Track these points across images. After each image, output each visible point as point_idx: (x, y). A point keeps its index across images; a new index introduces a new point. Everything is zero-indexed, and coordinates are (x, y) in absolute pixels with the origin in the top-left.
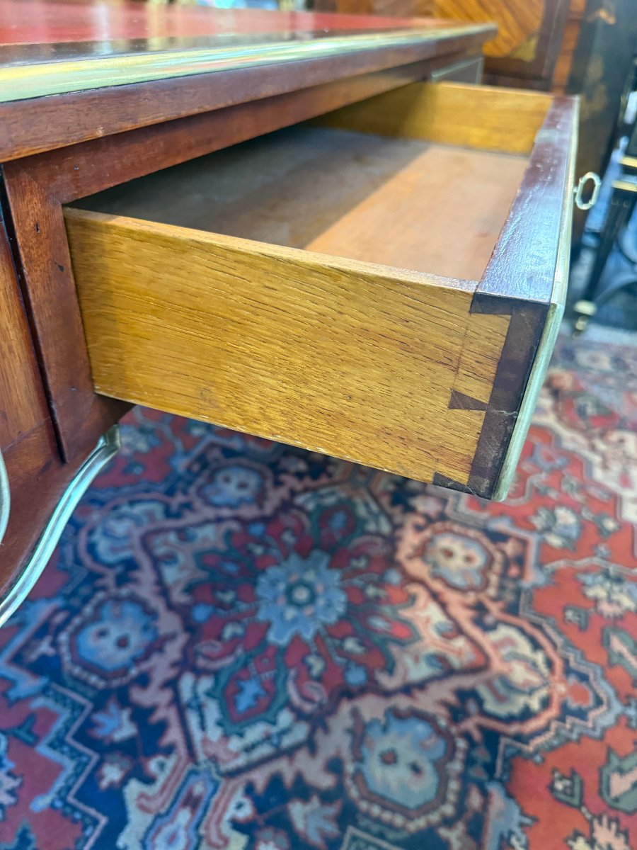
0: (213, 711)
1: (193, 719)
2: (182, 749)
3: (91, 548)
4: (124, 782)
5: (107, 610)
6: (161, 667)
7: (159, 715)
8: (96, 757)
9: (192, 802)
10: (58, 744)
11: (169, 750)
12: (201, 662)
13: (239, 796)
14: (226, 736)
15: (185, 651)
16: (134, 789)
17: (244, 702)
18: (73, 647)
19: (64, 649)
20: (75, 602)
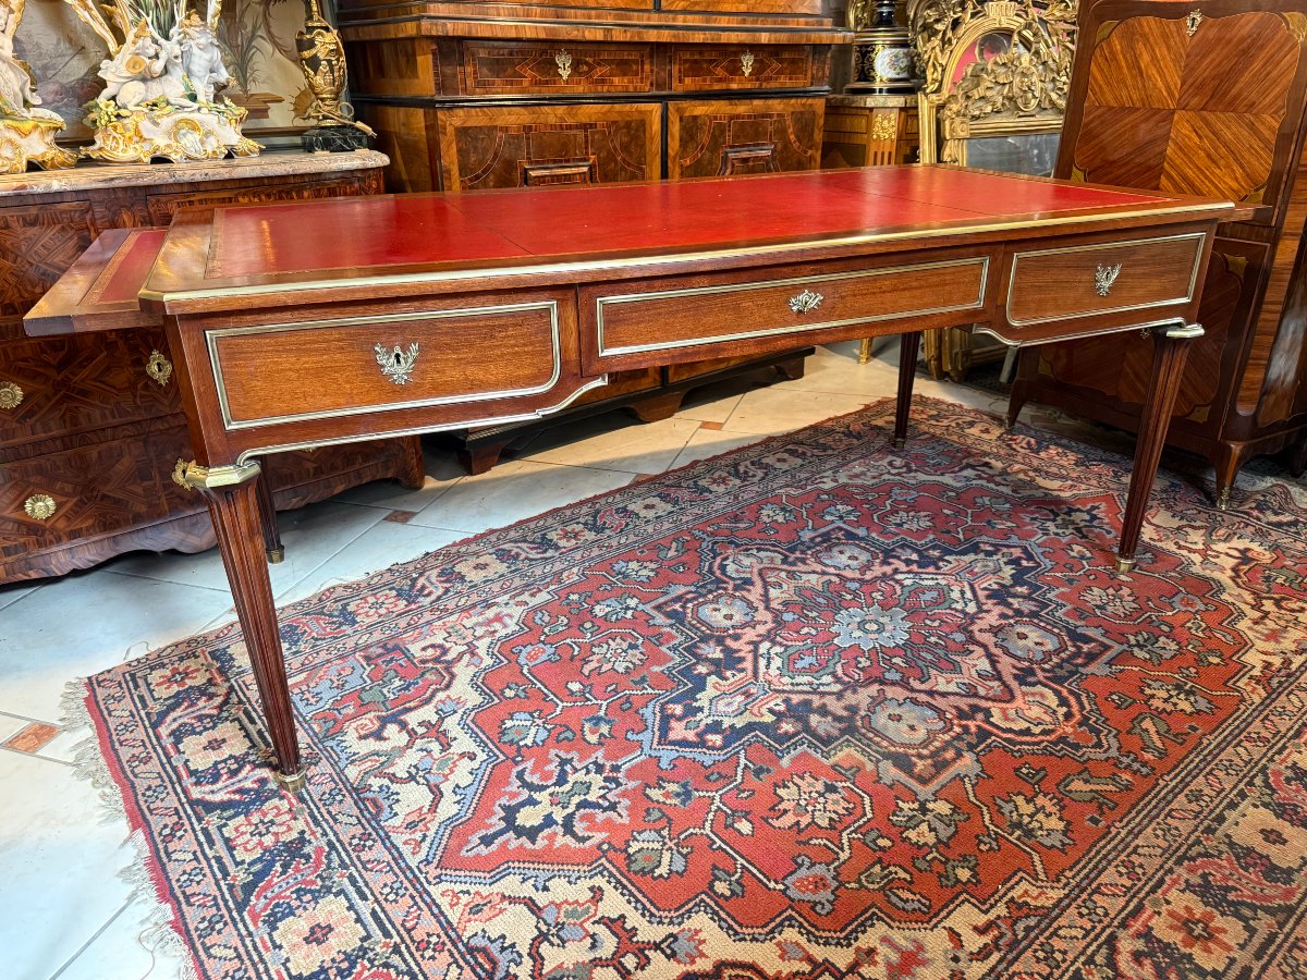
1: (762, 662)
2: (750, 673)
4: (709, 674)
6: (750, 634)
8: (694, 661)
9: (747, 695)
10: (674, 649)
13: (779, 701)
15: (769, 631)
16: (713, 679)
18: (695, 611)
19: (689, 611)
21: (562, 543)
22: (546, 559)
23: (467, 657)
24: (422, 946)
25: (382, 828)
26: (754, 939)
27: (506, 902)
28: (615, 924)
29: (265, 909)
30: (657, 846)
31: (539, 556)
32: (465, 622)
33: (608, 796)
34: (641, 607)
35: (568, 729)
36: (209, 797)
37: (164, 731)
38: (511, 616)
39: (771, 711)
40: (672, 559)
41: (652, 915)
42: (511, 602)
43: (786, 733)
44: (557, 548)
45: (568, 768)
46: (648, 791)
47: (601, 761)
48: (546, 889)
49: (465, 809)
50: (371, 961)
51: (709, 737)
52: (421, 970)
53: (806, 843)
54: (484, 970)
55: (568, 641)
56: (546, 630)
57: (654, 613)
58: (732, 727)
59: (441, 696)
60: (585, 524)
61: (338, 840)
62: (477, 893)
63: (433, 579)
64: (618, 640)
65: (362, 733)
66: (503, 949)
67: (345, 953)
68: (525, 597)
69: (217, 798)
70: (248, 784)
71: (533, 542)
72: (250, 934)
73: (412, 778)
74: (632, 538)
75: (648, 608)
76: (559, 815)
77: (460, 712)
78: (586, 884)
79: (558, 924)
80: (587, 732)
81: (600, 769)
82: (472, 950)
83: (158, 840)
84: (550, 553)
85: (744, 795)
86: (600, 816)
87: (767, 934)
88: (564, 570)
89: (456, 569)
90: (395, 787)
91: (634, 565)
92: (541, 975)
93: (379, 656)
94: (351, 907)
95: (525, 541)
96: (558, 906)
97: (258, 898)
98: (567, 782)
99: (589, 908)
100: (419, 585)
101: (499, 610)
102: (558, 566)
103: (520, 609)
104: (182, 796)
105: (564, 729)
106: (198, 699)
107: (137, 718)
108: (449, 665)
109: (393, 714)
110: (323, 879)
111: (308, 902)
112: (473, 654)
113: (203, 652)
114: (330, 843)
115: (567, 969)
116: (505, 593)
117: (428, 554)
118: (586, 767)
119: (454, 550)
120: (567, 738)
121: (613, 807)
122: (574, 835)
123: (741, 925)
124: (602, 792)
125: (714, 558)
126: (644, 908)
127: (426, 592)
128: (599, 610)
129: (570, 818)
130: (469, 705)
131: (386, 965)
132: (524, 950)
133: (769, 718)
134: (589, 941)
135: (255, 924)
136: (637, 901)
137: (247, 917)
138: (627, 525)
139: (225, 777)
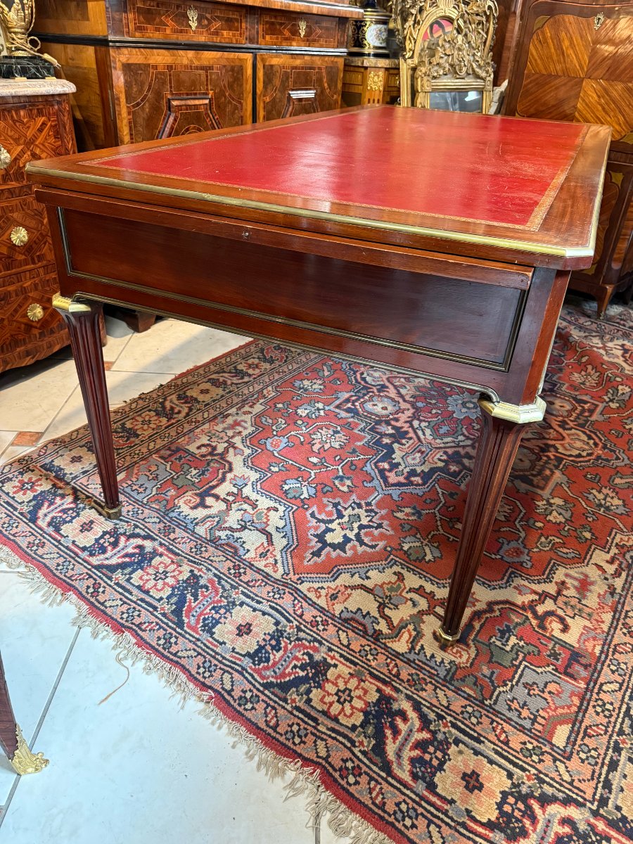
0: (428, 432)
1: (420, 433)
3: (364, 379)
5: (375, 398)
7: (405, 429)
11: (411, 438)
12: (421, 418)
13: (441, 454)
14: (435, 439)
15: (413, 414)
17: (442, 431)
20: (361, 395)
21: (250, 371)
22: (247, 383)
23: (231, 450)
24: (314, 624)
25: (245, 560)
26: (500, 588)
27: (349, 590)
28: (420, 591)
29: (198, 622)
30: (418, 544)
31: (240, 381)
32: (215, 428)
33: (374, 520)
34: (327, 408)
35: (326, 485)
36: (106, 562)
37: (42, 523)
38: (246, 422)
39: (439, 460)
40: (328, 376)
41: (437, 583)
42: (239, 412)
43: (455, 471)
44: (250, 375)
45: (339, 507)
46: (395, 514)
47: (358, 502)
48: (368, 578)
49: (291, 540)
50: (289, 638)
51: (413, 479)
52: (322, 637)
53: (499, 531)
54: (361, 631)
55: (292, 433)
56: (274, 428)
57: (337, 411)
58: (422, 471)
59: (229, 476)
60: (259, 358)
61: (221, 573)
62: (328, 587)
63: (176, 402)
64: (324, 429)
65: (191, 505)
66: (364, 617)
67: (269, 634)
68: (247, 408)
69: (114, 561)
70: (130, 550)
71: (230, 372)
72: (198, 640)
73: (244, 528)
74: (295, 366)
75: (331, 407)
76: (351, 535)
77: (250, 483)
78: (389, 571)
79: (387, 597)
80: (339, 486)
81: (359, 506)
82: (346, 620)
83: (88, 596)
84: (246, 379)
85: (451, 509)
86: (376, 532)
87: (506, 583)
88: (262, 389)
89: (188, 393)
90: (237, 535)
91: (306, 383)
92: (394, 627)
93: (170, 455)
94: (255, 610)
95: (225, 372)
96: (381, 586)
97: (188, 617)
98: (344, 516)
99: (399, 585)
100: (168, 407)
101: (234, 418)
102: (257, 388)
103: (250, 416)
104: (85, 564)
105: (323, 486)
106: (54, 499)
107: (15, 517)
108: (223, 456)
109: (205, 491)
110: (226, 598)
111: (225, 613)
112: (235, 448)
113: (36, 467)
114: (215, 575)
115: (407, 620)
116: (232, 407)
117: (161, 385)
118: (351, 506)
119: (179, 382)
120: (328, 491)
121: (380, 526)
122: (366, 545)
123: (490, 581)
124: (369, 519)
125: (354, 373)
126: (431, 580)
127: (176, 411)
128: (302, 412)
129: (358, 535)
130: (253, 479)
131: (298, 639)
132: (377, 615)
133: (441, 464)
134: (409, 603)
135: (197, 633)
136: (425, 577)
137: (188, 631)
138: (287, 357)
139: (110, 548)
